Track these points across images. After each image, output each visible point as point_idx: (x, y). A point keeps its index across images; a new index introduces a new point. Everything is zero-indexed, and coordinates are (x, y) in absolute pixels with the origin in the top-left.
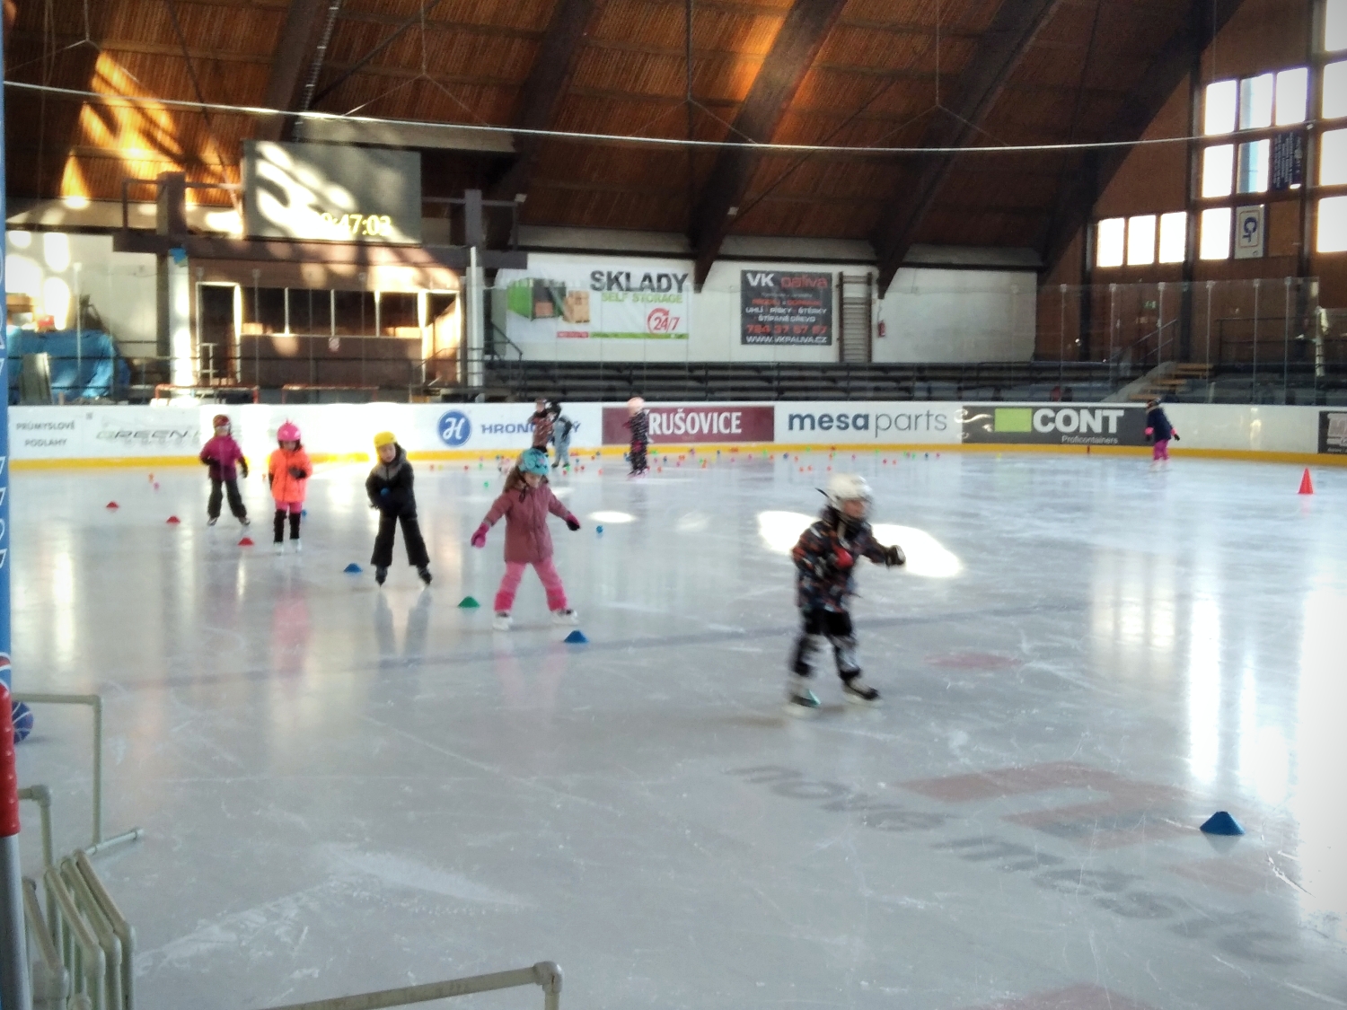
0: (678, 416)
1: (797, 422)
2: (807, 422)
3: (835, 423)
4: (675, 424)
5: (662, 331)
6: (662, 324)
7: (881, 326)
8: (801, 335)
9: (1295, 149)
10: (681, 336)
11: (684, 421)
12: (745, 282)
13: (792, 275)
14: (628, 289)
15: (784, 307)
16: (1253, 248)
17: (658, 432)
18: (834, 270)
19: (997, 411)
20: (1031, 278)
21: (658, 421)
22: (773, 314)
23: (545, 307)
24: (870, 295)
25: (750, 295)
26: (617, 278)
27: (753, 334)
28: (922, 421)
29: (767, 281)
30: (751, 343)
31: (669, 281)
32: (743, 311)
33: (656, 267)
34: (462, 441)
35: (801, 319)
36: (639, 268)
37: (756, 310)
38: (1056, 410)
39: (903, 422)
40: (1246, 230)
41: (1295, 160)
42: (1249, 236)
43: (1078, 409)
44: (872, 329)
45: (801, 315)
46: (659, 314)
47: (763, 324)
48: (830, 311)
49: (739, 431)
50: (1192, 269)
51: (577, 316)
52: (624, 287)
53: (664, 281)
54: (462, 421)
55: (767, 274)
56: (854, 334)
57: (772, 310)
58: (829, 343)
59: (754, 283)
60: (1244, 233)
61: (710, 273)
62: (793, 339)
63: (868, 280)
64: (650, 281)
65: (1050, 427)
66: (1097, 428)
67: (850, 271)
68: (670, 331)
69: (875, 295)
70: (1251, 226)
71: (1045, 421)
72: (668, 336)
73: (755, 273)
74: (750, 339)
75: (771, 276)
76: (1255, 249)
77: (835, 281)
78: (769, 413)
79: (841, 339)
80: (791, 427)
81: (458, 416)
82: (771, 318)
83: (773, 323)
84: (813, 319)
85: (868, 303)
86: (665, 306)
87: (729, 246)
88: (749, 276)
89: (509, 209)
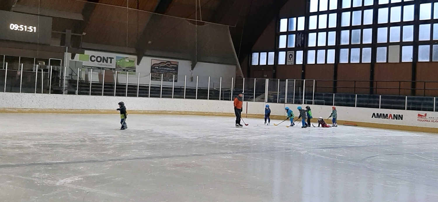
7: (192, 78)
9: (302, 37)
12: (152, 63)
40: (290, 57)
41: (302, 40)
42: (290, 59)
50: (276, 66)
61: (142, 60)
69: (191, 69)
70: (291, 56)
74: (154, 79)
76: (292, 62)
89: (80, 36)
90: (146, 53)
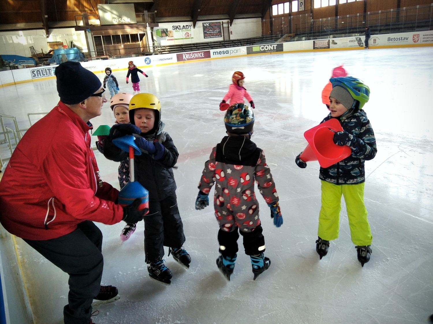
0: (191, 54)
1: (215, 53)
2: (217, 53)
3: (222, 53)
4: (191, 56)
5: (188, 37)
6: (188, 36)
7: (231, 32)
8: (216, 36)
10: (192, 38)
11: (193, 55)
12: (203, 25)
13: (212, 23)
14: (180, 29)
15: (212, 30)
16: (302, 9)
17: (188, 58)
18: (221, 21)
19: (253, 47)
20: (260, 19)
21: (188, 56)
22: (210, 32)
23: (164, 34)
24: (228, 26)
25: (205, 28)
26: (178, 27)
27: (206, 36)
28: (239, 51)
29: (208, 25)
30: (206, 38)
31: (188, 26)
32: (204, 32)
33: (185, 24)
34: (150, 63)
35: (215, 32)
36: (182, 24)
37: (206, 31)
38: (264, 46)
39: (235, 51)
40: (301, 5)
42: (301, 6)
43: (268, 45)
44: (229, 33)
45: (215, 31)
46: (187, 34)
47: (208, 34)
48: (221, 30)
49: (204, 56)
50: (291, 14)
51: (171, 36)
52: (179, 28)
53: (187, 26)
54: (149, 59)
55: (208, 23)
56: (226, 34)
57: (209, 31)
58: (221, 37)
59: (205, 25)
60: (300, 6)
61: (196, 24)
62: (214, 37)
63: (228, 22)
64: (184, 26)
65: (263, 49)
66: (272, 49)
67: (224, 21)
68: (190, 37)
69: (229, 25)
70: (301, 4)
71: (262, 48)
72: (189, 38)
73: (205, 23)
74: (206, 37)
75: (208, 24)
77: (221, 23)
78: (209, 52)
79: (224, 36)
80: (214, 55)
81: (148, 58)
82: (209, 32)
83: (210, 33)
84: (218, 32)
85: (228, 27)
86: (188, 32)
87: (199, 18)
88: (204, 24)
89: (154, 14)
90: (198, 19)
